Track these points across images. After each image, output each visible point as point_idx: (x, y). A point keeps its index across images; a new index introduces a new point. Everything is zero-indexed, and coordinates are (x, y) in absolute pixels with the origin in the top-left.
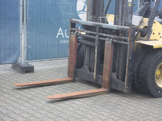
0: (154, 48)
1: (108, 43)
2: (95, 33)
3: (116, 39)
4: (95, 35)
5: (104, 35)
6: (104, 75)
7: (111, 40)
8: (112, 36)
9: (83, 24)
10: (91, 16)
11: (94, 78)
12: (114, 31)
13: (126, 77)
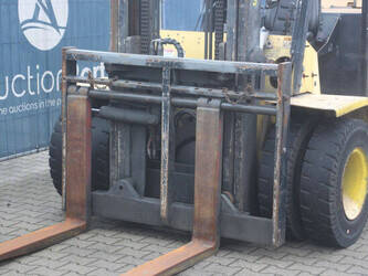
0: (338, 115)
1: (207, 113)
2: (159, 86)
3: (234, 99)
4: (158, 92)
5: (192, 90)
6: (196, 204)
7: (216, 102)
8: (218, 92)
9: (111, 62)
10: (129, 38)
11: (164, 213)
12: (222, 78)
13: (275, 201)
